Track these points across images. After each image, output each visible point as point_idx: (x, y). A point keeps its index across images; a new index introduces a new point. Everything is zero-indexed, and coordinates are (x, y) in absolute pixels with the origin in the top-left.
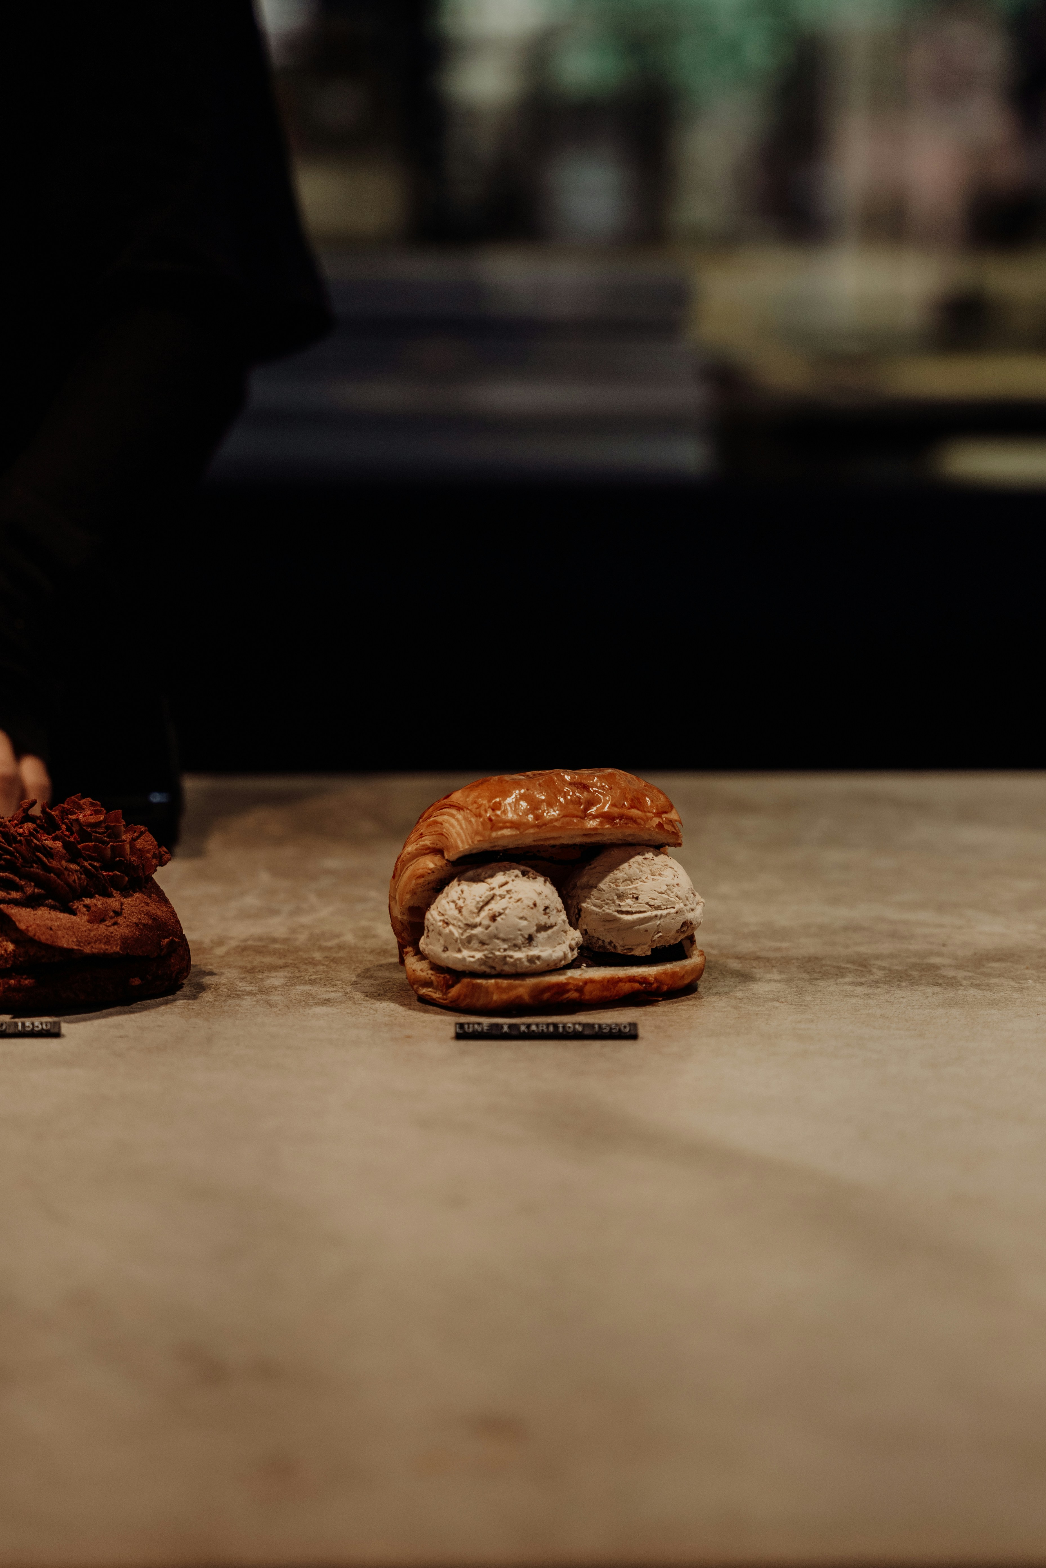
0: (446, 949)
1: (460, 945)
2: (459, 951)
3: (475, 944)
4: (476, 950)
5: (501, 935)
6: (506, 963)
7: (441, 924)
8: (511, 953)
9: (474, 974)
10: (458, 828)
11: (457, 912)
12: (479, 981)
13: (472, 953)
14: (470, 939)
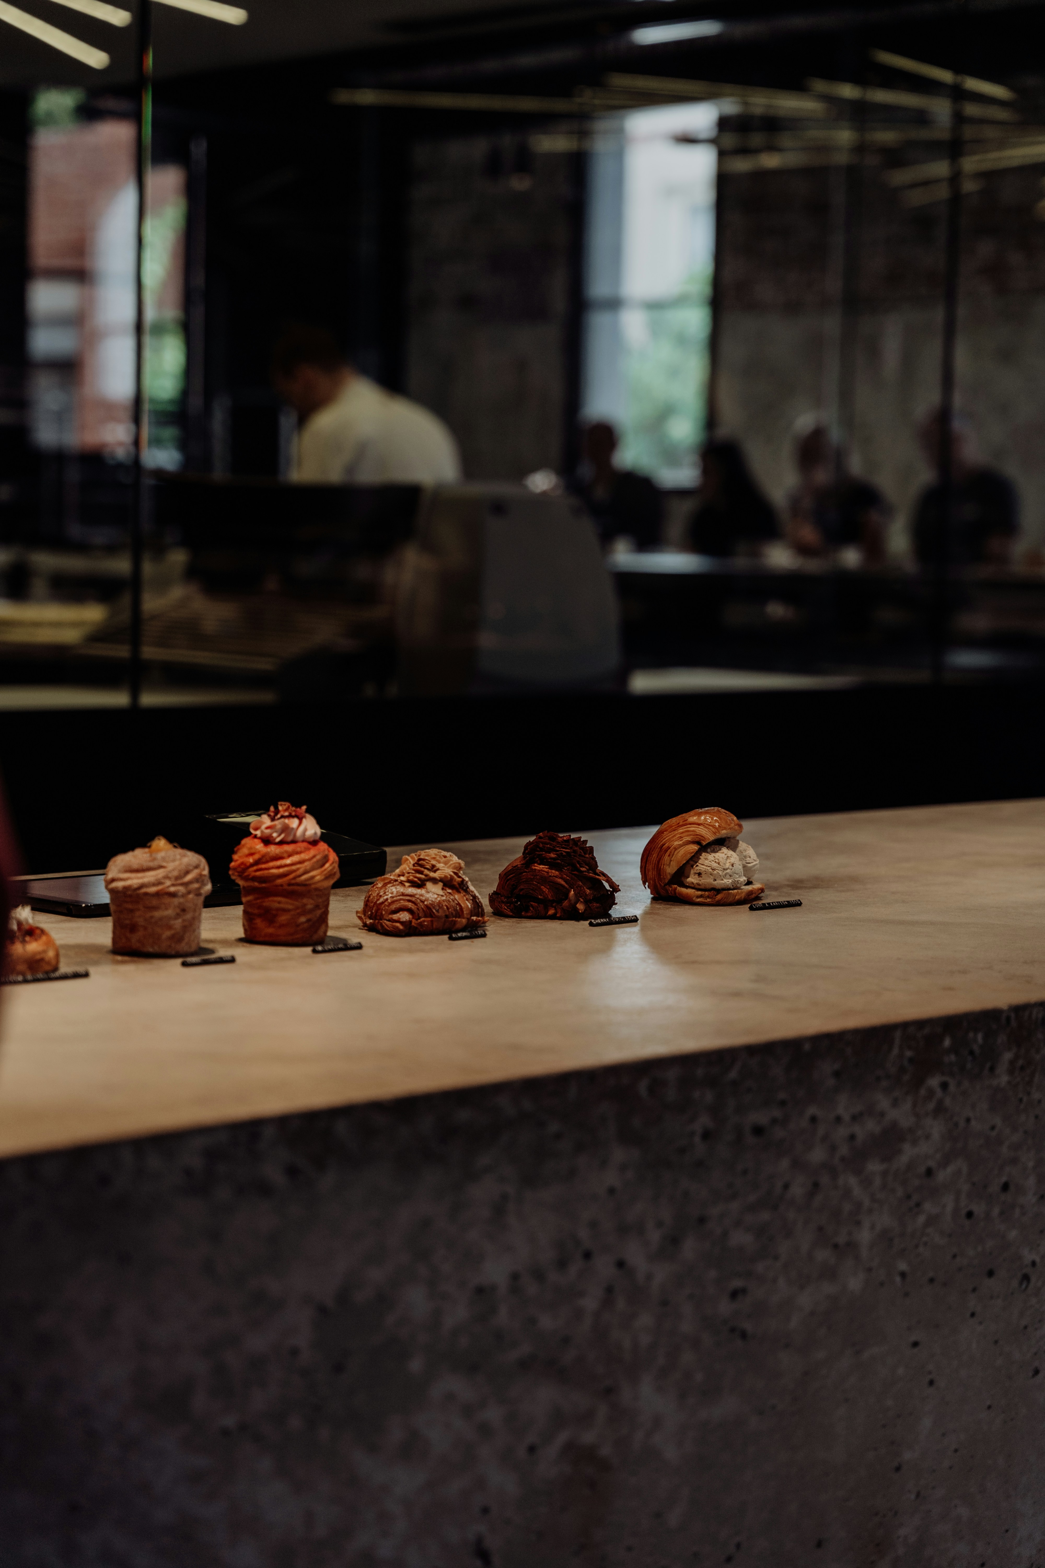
0: (715, 880)
1: (723, 878)
2: (722, 880)
3: (728, 876)
4: (729, 879)
5: (736, 872)
6: (738, 883)
7: (711, 870)
8: (739, 879)
9: (729, 889)
10: (705, 832)
11: (717, 864)
12: (731, 891)
13: (728, 880)
14: (726, 874)
